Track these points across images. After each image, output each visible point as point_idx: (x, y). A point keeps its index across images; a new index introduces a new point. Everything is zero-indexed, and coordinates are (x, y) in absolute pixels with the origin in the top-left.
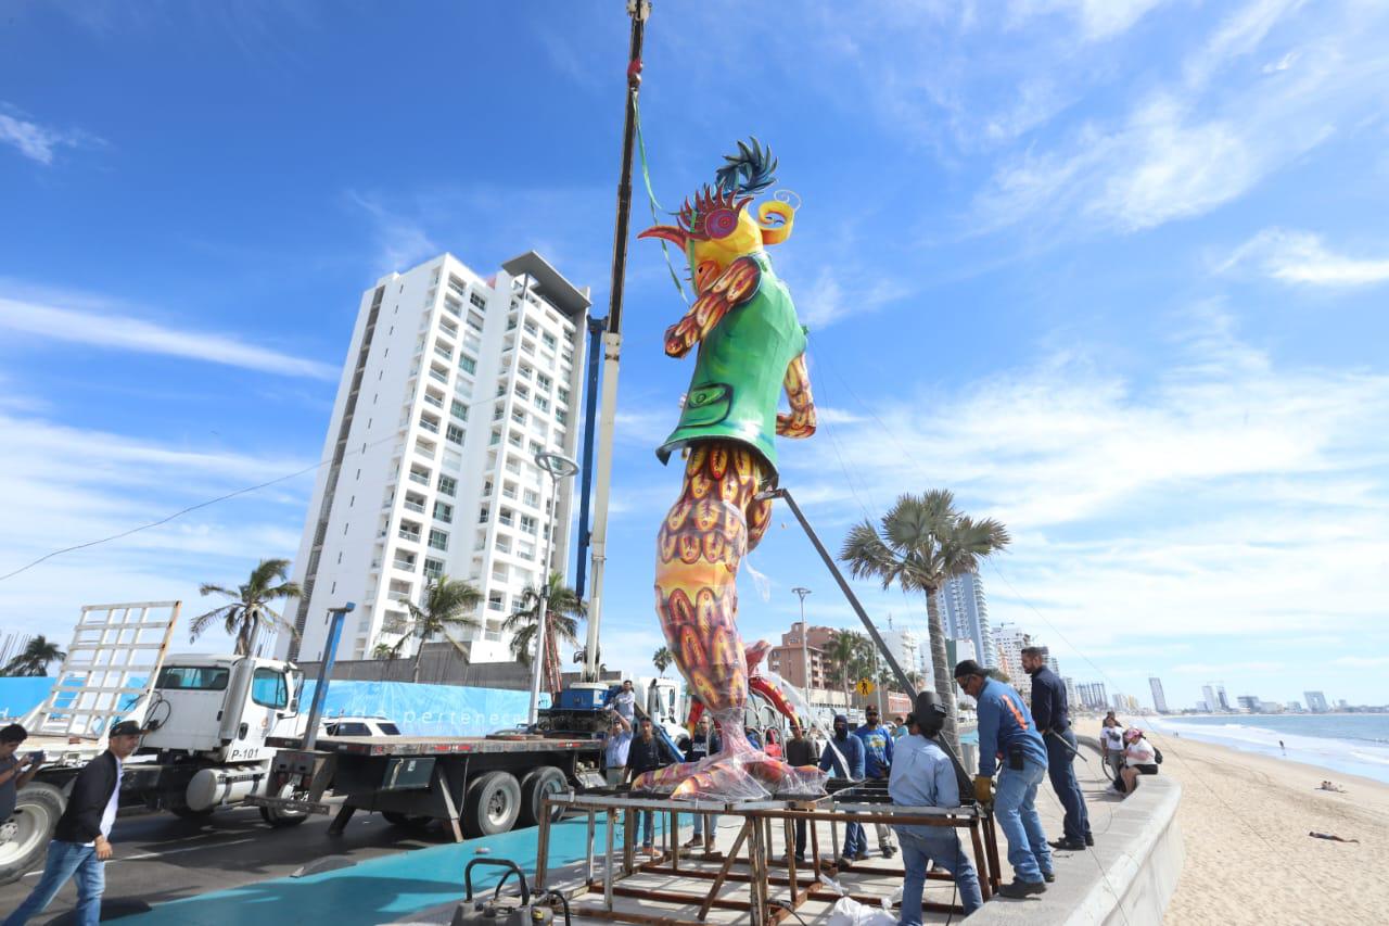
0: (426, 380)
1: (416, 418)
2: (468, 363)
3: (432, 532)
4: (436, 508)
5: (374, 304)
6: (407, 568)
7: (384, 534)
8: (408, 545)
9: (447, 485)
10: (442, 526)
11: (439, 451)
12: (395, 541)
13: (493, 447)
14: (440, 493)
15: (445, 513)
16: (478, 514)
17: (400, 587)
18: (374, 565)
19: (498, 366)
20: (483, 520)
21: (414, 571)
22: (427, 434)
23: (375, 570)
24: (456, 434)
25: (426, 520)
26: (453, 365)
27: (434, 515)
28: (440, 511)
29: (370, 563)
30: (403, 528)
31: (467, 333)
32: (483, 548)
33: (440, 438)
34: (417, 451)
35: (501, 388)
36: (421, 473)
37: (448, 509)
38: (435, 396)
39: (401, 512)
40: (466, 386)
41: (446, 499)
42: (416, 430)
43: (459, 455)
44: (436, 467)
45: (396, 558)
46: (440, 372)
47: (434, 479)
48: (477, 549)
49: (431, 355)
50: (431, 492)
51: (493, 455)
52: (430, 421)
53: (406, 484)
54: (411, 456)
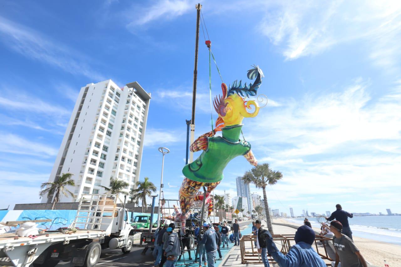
0: (101, 116)
1: (98, 128)
2: (114, 112)
3: (100, 163)
4: (101, 155)
5: (85, 92)
6: (91, 173)
7: (85, 163)
8: (92, 167)
9: (105, 148)
10: (103, 161)
11: (104, 138)
12: (89, 165)
13: (121, 138)
14: (103, 151)
15: (104, 157)
16: (114, 158)
17: (88, 179)
18: (81, 172)
19: (123, 114)
20: (116, 160)
21: (94, 174)
22: (101, 133)
23: (81, 174)
24: (109, 133)
25: (98, 159)
26: (109, 112)
27: (101, 158)
28: (103, 156)
29: (79, 171)
30: (91, 161)
31: (114, 103)
32: (116, 168)
33: (104, 134)
34: (97, 138)
35: (124, 120)
36: (98, 145)
37: (105, 156)
38: (104, 122)
39: (91, 156)
40: (113, 119)
41: (105, 153)
42: (97, 131)
43: (110, 139)
44: (102, 143)
45: (89, 170)
46: (106, 114)
47: (102, 147)
48: (114, 168)
49: (103, 109)
50: (100, 150)
51: (120, 140)
52: (102, 129)
53: (93, 148)
54: (95, 139)
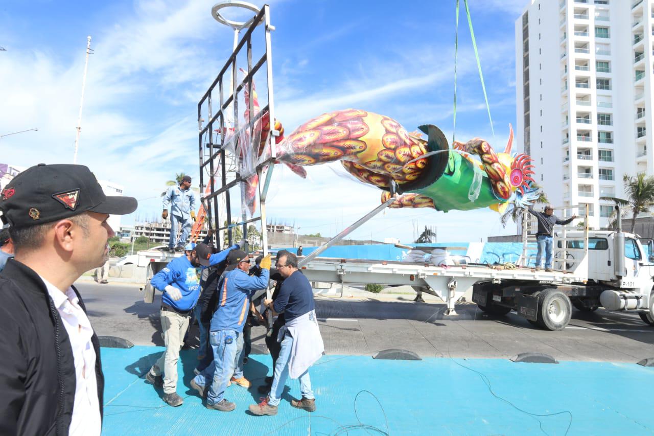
0: (573, 56)
1: (572, 83)
2: (602, 31)
3: (600, 152)
4: (599, 136)
5: (524, 25)
6: (587, 177)
7: (567, 159)
8: (585, 163)
9: (604, 119)
10: (606, 146)
11: (594, 99)
12: (576, 162)
13: (639, 82)
14: (600, 126)
15: (608, 137)
16: (636, 132)
17: (584, 188)
18: (565, 178)
19: (631, 21)
20: (640, 135)
21: (592, 177)
22: (583, 91)
23: (566, 181)
24: (604, 84)
25: (594, 145)
26: (591, 38)
27: (599, 141)
28: (603, 137)
29: (562, 177)
30: (579, 153)
31: (596, 10)
32: (645, 154)
33: (592, 90)
34: (578, 103)
35: (636, 36)
36: (584, 117)
37: (608, 135)
38: (583, 64)
39: (576, 144)
40: (604, 48)
41: (605, 128)
42: (574, 91)
43: (610, 96)
44: (593, 110)
45: (579, 171)
46: (582, 47)
47: (594, 118)
48: (639, 156)
49: (573, 38)
50: (594, 127)
51: (641, 87)
52: (583, 82)
53: (575, 126)
54: (575, 108)
